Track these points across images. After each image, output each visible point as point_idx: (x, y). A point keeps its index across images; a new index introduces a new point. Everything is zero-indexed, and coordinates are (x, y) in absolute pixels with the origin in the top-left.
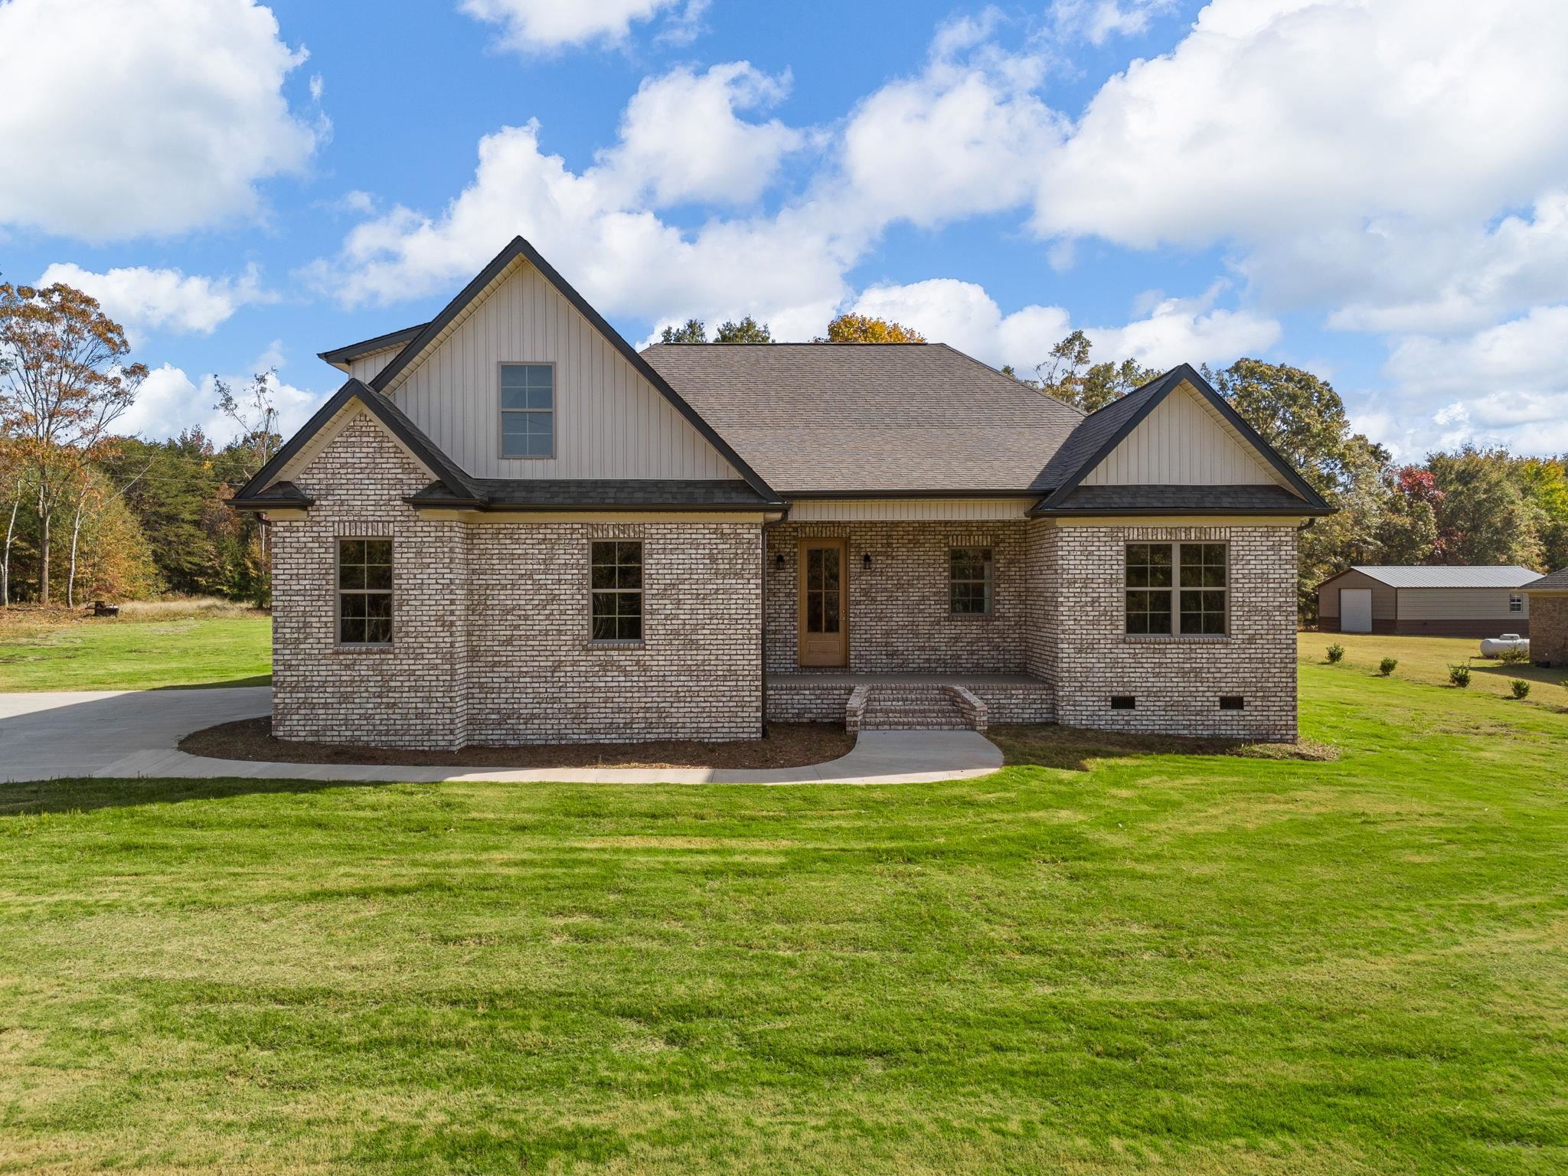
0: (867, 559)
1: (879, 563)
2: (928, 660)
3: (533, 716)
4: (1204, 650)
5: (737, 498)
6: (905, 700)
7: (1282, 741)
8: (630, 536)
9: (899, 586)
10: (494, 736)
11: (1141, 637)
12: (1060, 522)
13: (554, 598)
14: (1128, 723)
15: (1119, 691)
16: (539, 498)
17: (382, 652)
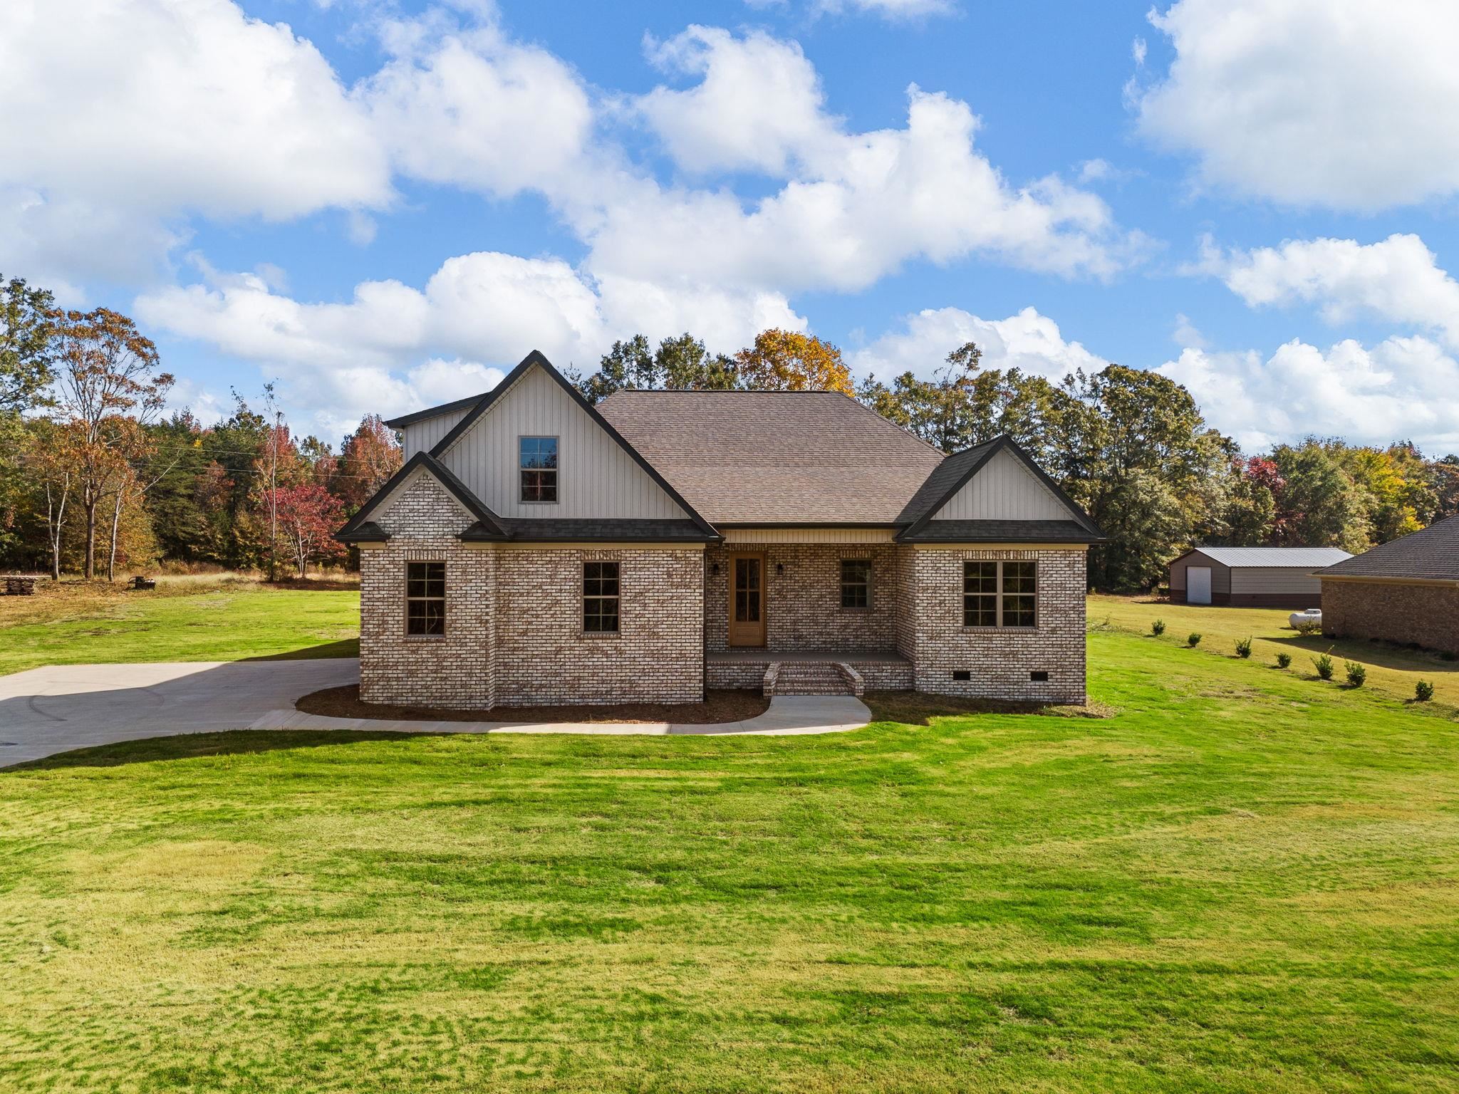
0: (780, 567)
1: (789, 570)
2: (824, 642)
3: (542, 686)
4: (1021, 639)
5: (688, 533)
6: (806, 673)
7: (1075, 704)
8: (611, 558)
9: (803, 588)
10: (514, 700)
11: (975, 628)
12: (916, 546)
13: (557, 602)
14: (965, 690)
15: (959, 667)
16: (548, 532)
17: (438, 641)
